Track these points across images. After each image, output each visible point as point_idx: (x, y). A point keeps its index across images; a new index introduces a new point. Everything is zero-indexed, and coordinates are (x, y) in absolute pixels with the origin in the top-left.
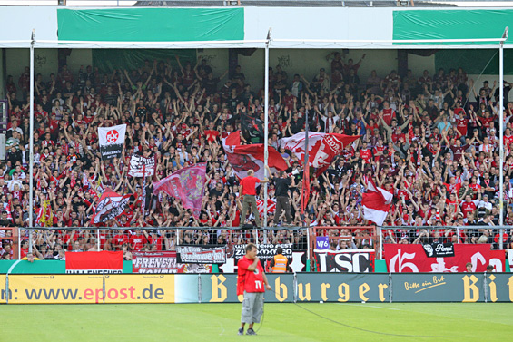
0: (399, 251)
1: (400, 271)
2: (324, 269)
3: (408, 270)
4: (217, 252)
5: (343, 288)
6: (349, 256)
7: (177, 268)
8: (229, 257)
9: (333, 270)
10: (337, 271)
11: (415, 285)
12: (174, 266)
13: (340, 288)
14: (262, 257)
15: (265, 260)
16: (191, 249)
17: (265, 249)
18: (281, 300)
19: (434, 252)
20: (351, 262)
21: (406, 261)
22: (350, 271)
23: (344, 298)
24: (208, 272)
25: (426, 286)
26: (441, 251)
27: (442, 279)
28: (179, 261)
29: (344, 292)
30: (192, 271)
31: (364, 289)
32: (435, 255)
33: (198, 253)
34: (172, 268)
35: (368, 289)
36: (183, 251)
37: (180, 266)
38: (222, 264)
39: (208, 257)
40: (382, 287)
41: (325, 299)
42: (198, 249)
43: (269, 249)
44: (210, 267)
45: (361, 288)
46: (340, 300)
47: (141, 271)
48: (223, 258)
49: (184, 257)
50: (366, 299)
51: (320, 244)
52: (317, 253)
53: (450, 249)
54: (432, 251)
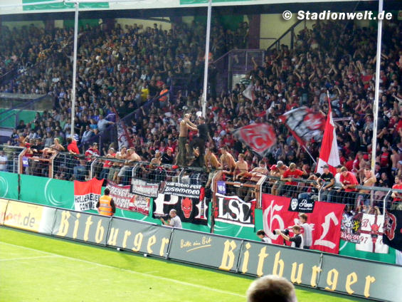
0: (272, 202)
2: (221, 212)
4: (154, 187)
5: (139, 237)
6: (238, 203)
7: (130, 199)
8: (160, 192)
9: (226, 215)
11: (188, 244)
12: (128, 196)
13: (137, 237)
14: (180, 195)
15: (182, 198)
16: (140, 182)
17: (183, 188)
18: (98, 241)
19: (298, 207)
20: (239, 209)
21: (276, 212)
23: (136, 248)
25: (195, 246)
26: (303, 207)
27: (209, 240)
28: (131, 192)
29: (138, 242)
31: (152, 241)
32: (298, 210)
33: (143, 186)
34: (127, 198)
35: (154, 241)
36: (135, 183)
37: (132, 196)
38: (155, 198)
39: (148, 191)
40: (164, 241)
41: (124, 245)
42: (144, 183)
43: (186, 189)
44: (149, 201)
45: (150, 240)
46: (133, 249)
48: (156, 192)
49: (135, 189)
50: (150, 252)
51: (220, 188)
52: (218, 197)
53: (311, 205)
54: (296, 206)
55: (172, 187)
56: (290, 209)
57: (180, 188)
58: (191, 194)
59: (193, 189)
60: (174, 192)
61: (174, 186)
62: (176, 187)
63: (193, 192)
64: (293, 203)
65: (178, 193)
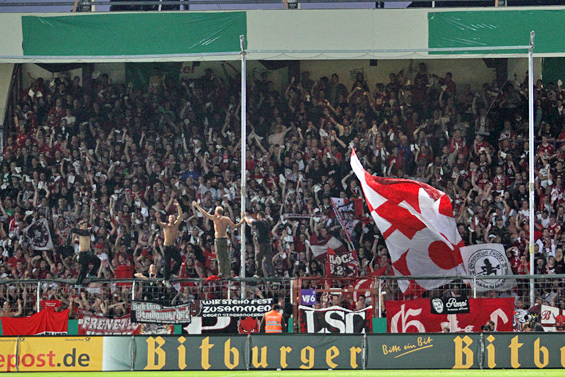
0: (403, 307)
1: (404, 331)
2: (311, 329)
3: (413, 330)
4: (180, 310)
5: (308, 351)
6: (342, 314)
7: (131, 330)
8: (195, 315)
9: (322, 331)
10: (327, 332)
11: (395, 349)
12: (129, 328)
13: (303, 352)
14: (234, 315)
15: (238, 318)
16: (150, 306)
17: (238, 305)
18: (231, 367)
19: (445, 308)
20: (344, 322)
21: (411, 318)
22: (342, 332)
23: (307, 364)
24: (169, 332)
25: (408, 350)
26: (453, 307)
27: (429, 340)
28: (134, 321)
29: (308, 358)
30: (150, 333)
31: (333, 353)
32: (446, 312)
33: (157, 311)
34: (126, 330)
35: (337, 353)
36: (139, 309)
37: (135, 326)
38: (186, 325)
39: (169, 316)
40: (354, 351)
41: (284, 365)
42: (158, 307)
43: (244, 306)
44: (173, 328)
45: (329, 352)
46: (302, 367)
47: (88, 333)
48: (187, 317)
49: (140, 315)
50: (334, 366)
51: (306, 299)
52: (303, 311)
53: (464, 304)
54: (442, 306)
55: (217, 306)
56: (433, 311)
57: (232, 306)
58: (256, 312)
59: (256, 305)
60: (224, 312)
61: (221, 304)
62: (225, 306)
63: (259, 309)
64: (435, 304)
65: (231, 312)
